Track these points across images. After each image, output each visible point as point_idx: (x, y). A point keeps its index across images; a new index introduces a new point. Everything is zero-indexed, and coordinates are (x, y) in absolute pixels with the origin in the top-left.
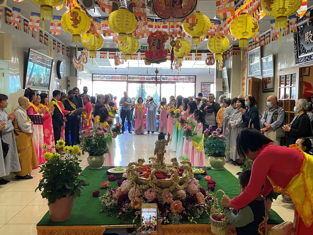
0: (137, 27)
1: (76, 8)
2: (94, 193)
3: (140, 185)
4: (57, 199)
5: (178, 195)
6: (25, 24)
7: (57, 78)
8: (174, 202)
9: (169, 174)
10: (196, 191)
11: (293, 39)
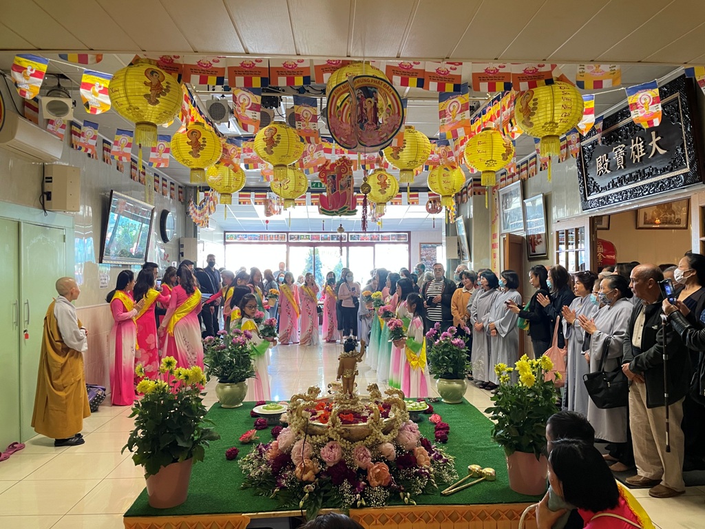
0: (305, 154)
1: (197, 123)
2: (228, 452)
3: (313, 437)
4: (162, 466)
5: (381, 454)
6: (104, 149)
7: (160, 242)
8: (375, 467)
9: (364, 415)
10: (413, 444)
11: (576, 169)
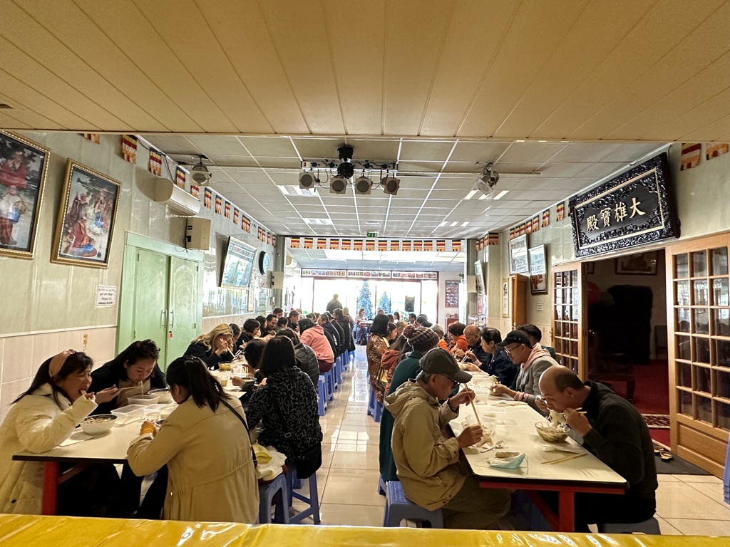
7: (259, 274)
11: (571, 225)
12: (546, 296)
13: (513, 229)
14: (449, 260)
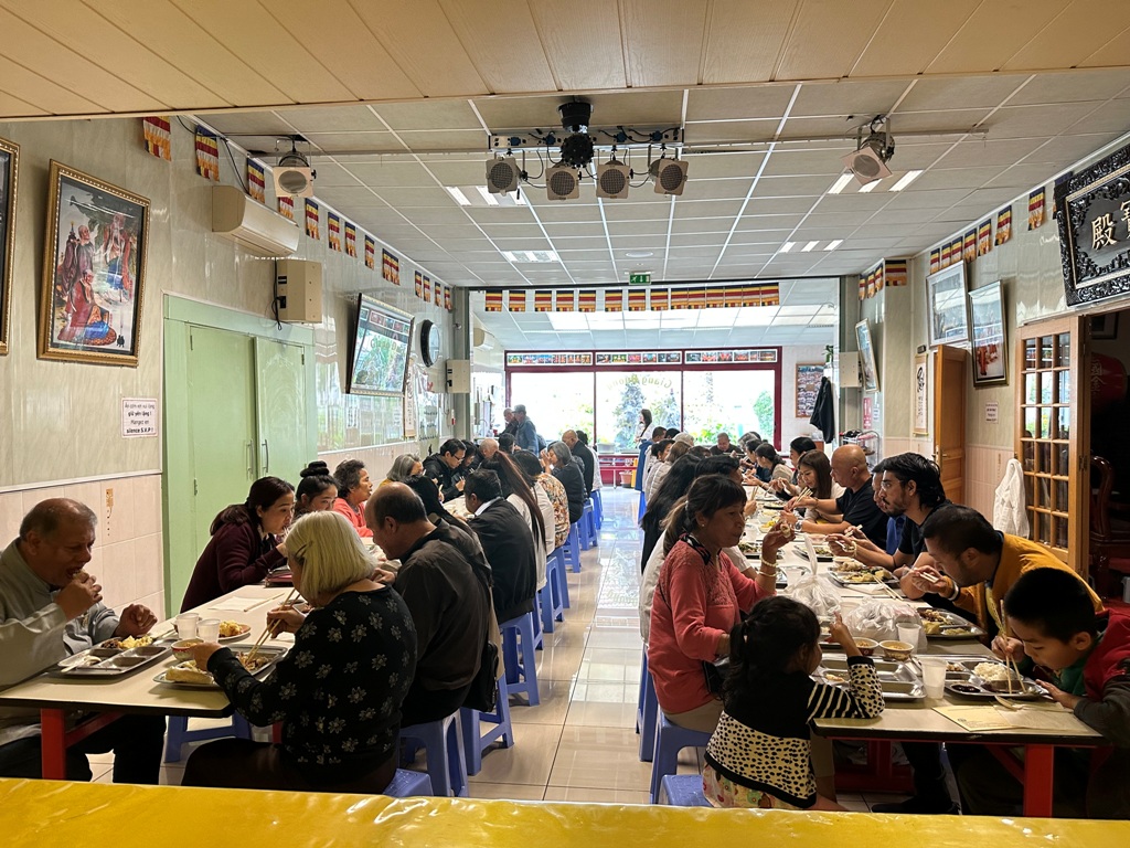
7: (422, 365)
11: (1058, 239)
12: (1004, 388)
13: (938, 251)
14: (805, 320)
